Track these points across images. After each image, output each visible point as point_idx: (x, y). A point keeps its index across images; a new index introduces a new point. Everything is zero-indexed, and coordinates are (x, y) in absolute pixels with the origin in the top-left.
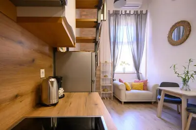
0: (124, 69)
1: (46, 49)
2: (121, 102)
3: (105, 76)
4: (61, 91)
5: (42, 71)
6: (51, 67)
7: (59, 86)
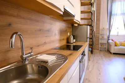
0: (118, 33)
1: (70, 26)
2: (111, 53)
3: (102, 37)
4: (74, 40)
5: (69, 33)
6: (71, 32)
7: (74, 39)
